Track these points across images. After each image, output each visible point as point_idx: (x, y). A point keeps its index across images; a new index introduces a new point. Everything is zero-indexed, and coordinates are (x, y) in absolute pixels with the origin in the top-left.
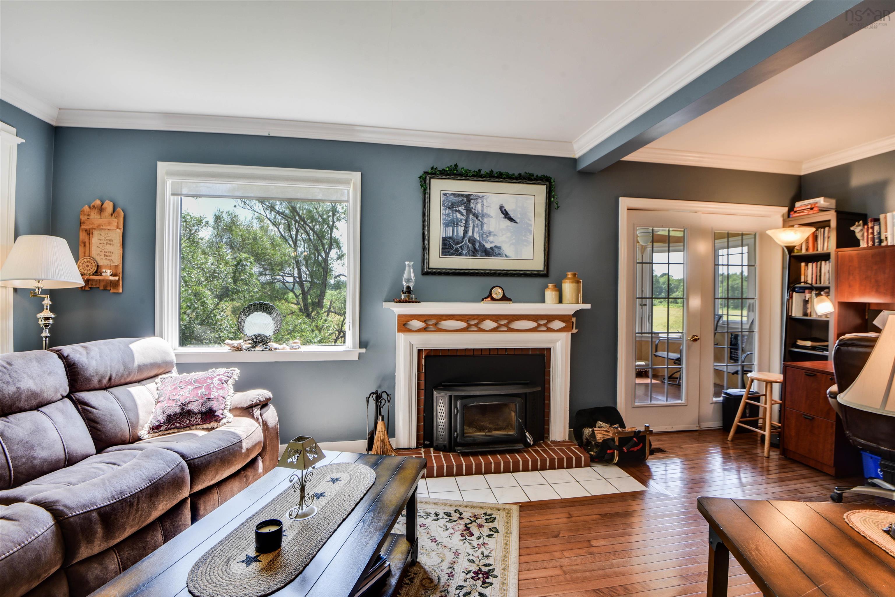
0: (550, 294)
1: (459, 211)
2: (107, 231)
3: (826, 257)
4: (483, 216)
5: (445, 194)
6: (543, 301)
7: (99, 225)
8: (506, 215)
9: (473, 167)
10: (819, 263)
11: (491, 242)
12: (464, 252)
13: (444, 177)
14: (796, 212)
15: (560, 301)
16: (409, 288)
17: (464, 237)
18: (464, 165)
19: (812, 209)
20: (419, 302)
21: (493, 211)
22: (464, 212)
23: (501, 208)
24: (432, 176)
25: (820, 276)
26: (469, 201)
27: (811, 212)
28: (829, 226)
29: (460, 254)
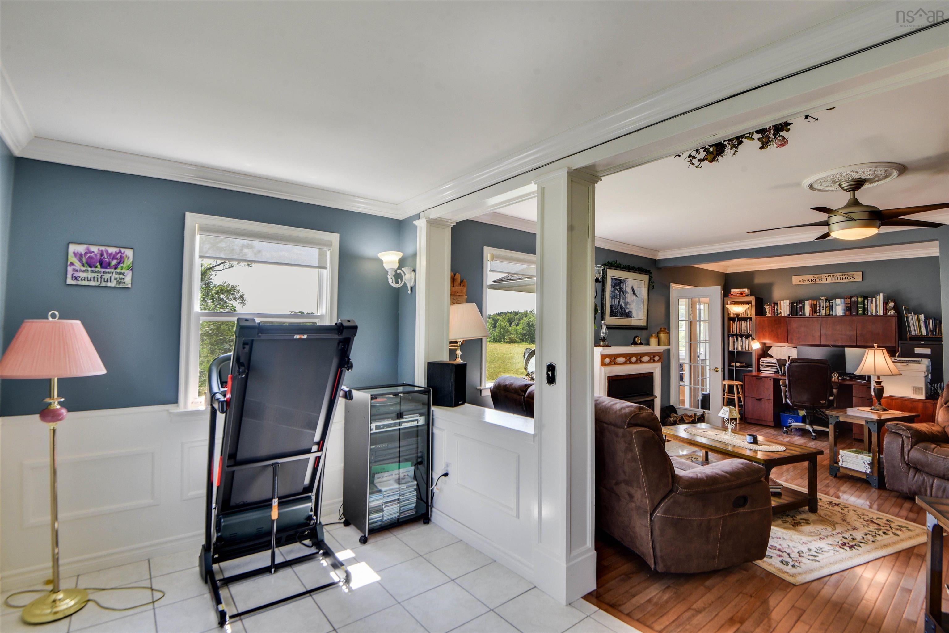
0: (653, 341)
1: (617, 289)
2: (457, 297)
3: (751, 319)
4: (626, 293)
5: (612, 278)
6: (648, 344)
7: (455, 292)
8: (633, 291)
9: (624, 262)
10: (741, 322)
11: (628, 309)
12: (618, 315)
13: (612, 268)
14: (732, 294)
15: (659, 345)
16: (604, 337)
17: (618, 305)
18: (620, 261)
19: (742, 294)
20: (610, 346)
21: (629, 290)
22: (619, 289)
23: (632, 287)
24: (608, 267)
25: (741, 329)
26: (620, 283)
27: (741, 296)
28: (751, 304)
29: (617, 316)
